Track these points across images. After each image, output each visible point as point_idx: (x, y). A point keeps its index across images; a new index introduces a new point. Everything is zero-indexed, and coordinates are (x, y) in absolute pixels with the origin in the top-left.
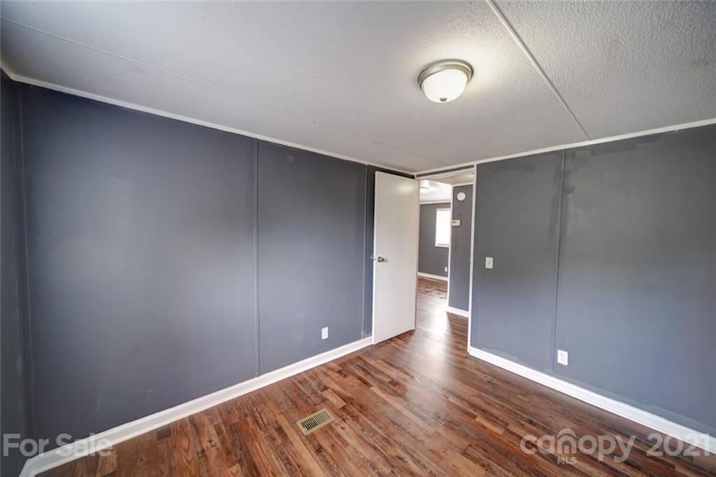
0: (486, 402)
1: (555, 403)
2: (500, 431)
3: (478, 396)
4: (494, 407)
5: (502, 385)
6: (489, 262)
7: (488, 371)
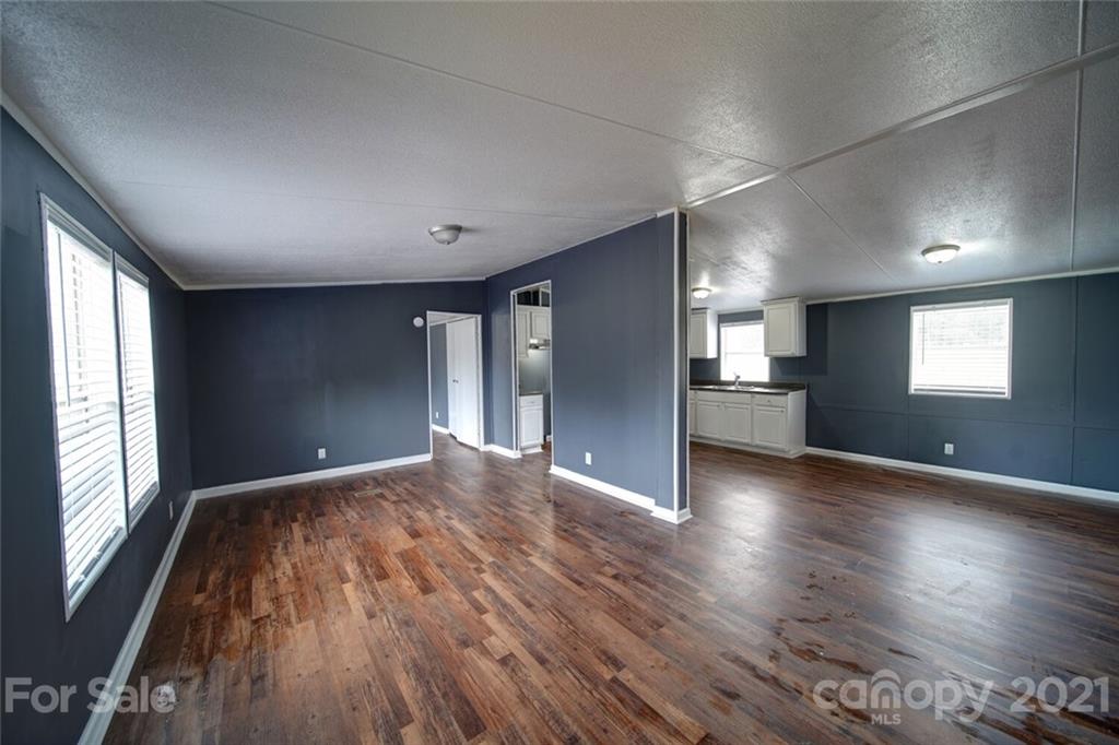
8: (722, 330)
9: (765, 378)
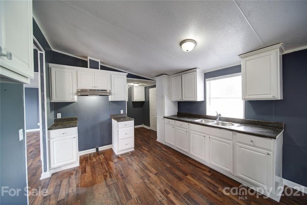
8: (207, 83)
9: (241, 115)
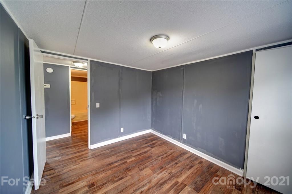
0: (121, 156)
1: (127, 143)
2: (133, 159)
3: (117, 157)
4: (123, 155)
5: (114, 149)
6: (98, 105)
7: (105, 149)
